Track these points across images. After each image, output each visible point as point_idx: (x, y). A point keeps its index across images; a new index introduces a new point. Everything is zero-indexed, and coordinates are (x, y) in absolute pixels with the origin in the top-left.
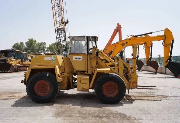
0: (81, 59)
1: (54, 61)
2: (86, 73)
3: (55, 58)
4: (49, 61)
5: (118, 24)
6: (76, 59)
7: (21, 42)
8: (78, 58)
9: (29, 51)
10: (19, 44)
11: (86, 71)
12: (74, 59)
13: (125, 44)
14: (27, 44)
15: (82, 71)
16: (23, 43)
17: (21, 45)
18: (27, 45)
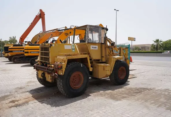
0: (97, 49)
1: (74, 50)
2: (100, 61)
3: (74, 47)
4: (69, 49)
5: (41, 10)
6: (93, 48)
8: (95, 48)
11: (101, 59)
12: (92, 48)
13: (68, 34)
15: (97, 60)
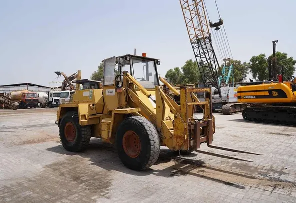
0: (114, 94)
1: (91, 97)
3: (92, 94)
4: (87, 97)
7: (176, 67)
9: (187, 80)
10: (174, 71)
14: (184, 69)
16: (179, 68)
17: (177, 72)
18: (184, 71)
